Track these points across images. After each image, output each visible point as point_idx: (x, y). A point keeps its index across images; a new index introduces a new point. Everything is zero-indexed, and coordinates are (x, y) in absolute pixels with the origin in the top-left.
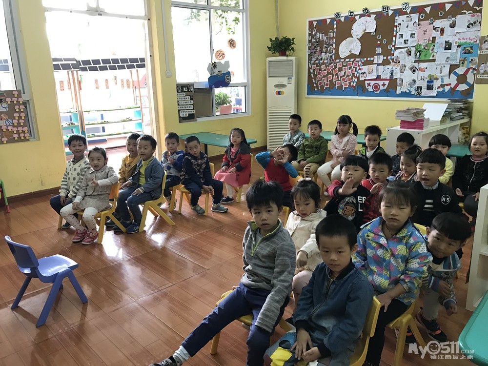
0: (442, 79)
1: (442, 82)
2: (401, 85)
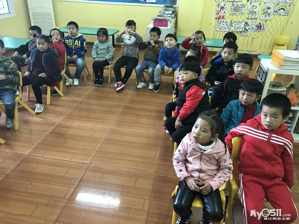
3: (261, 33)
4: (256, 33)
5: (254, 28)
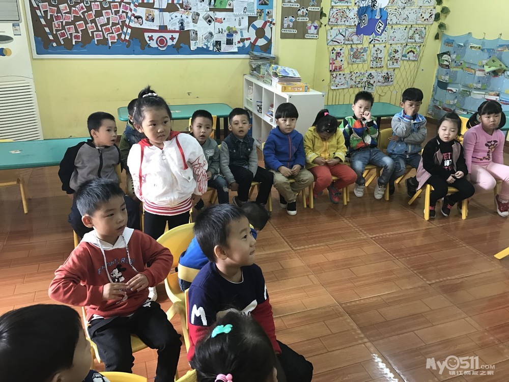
0: (241, 32)
1: (242, 36)
2: (196, 39)
3: (389, 87)
4: (382, 88)
5: (380, 81)
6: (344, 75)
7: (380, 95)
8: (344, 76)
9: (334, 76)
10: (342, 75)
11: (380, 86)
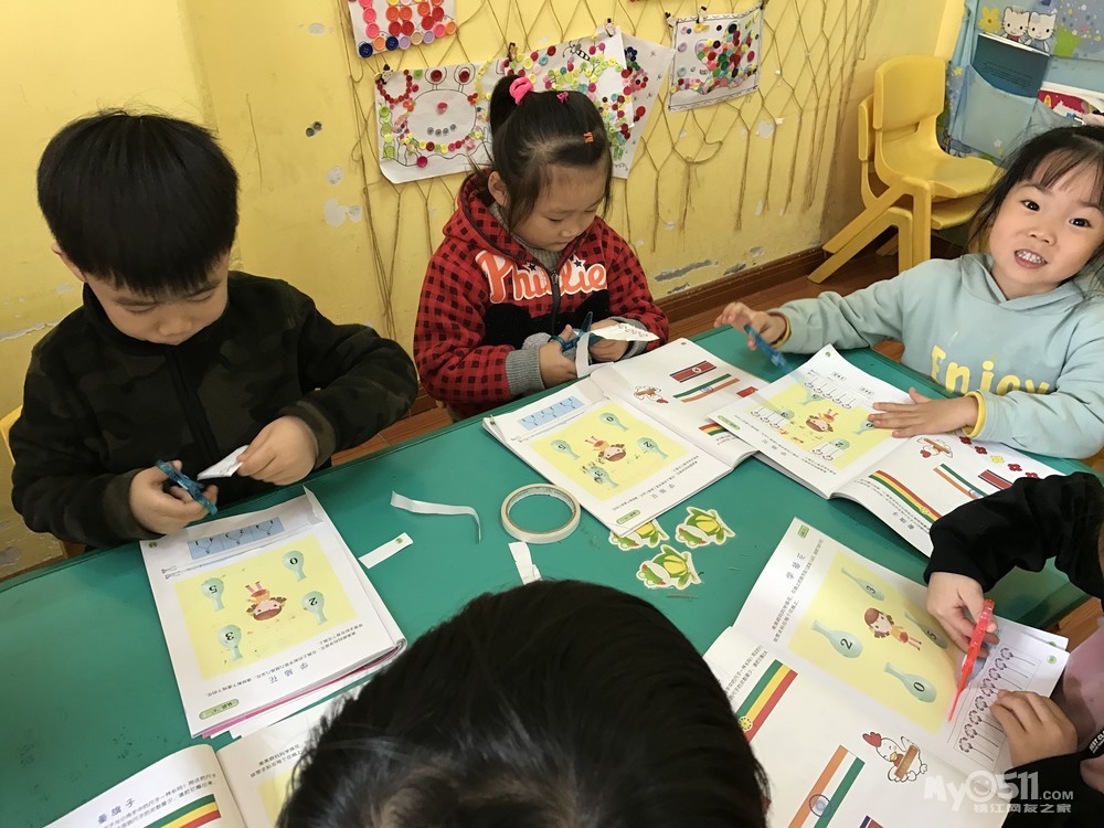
3: (737, 104)
4: (704, 116)
5: (689, 76)
6: (464, 76)
7: (689, 163)
8: (469, 88)
9: (396, 88)
10: (450, 81)
11: (692, 107)
